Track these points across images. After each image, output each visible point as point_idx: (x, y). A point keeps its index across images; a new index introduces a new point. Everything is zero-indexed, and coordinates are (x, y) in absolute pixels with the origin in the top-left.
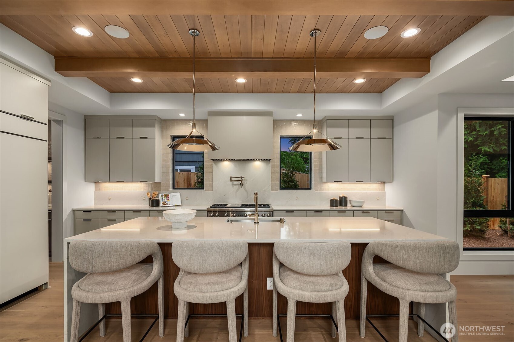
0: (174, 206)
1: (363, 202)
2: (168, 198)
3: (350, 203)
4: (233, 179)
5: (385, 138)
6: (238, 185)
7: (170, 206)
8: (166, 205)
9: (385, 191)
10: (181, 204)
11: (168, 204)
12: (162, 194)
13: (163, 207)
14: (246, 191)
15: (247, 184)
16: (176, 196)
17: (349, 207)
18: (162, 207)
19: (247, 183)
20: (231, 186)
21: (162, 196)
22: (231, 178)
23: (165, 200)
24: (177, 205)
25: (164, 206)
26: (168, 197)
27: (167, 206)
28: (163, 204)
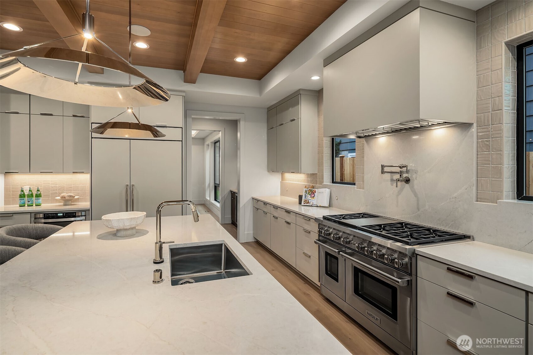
0: (318, 207)
2: (313, 196)
4: (386, 169)
7: (312, 206)
8: (307, 204)
10: (327, 205)
11: (311, 203)
13: (305, 206)
15: (416, 182)
16: (323, 193)
18: (303, 205)
19: (416, 178)
21: (306, 191)
22: (383, 167)
23: (309, 197)
24: (321, 206)
25: (305, 205)
26: (314, 194)
28: (304, 202)
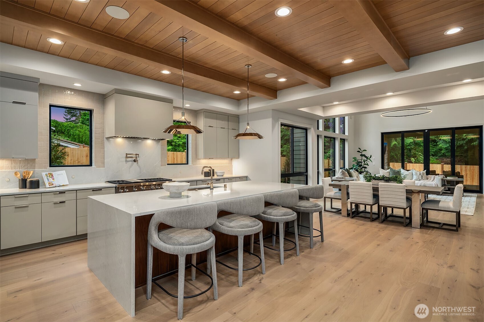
0: (61, 186)
1: (224, 172)
3: (216, 174)
4: (128, 156)
5: (235, 130)
6: (131, 161)
7: (57, 187)
8: (52, 186)
9: (232, 164)
10: (68, 184)
11: (55, 184)
12: (46, 173)
13: (49, 188)
14: (139, 167)
16: (62, 174)
17: (215, 177)
18: (48, 188)
19: (140, 160)
20: (125, 162)
21: (46, 175)
22: (126, 154)
23: (50, 180)
24: (64, 184)
25: (51, 186)
26: (53, 177)
27: (54, 187)
28: (49, 185)
